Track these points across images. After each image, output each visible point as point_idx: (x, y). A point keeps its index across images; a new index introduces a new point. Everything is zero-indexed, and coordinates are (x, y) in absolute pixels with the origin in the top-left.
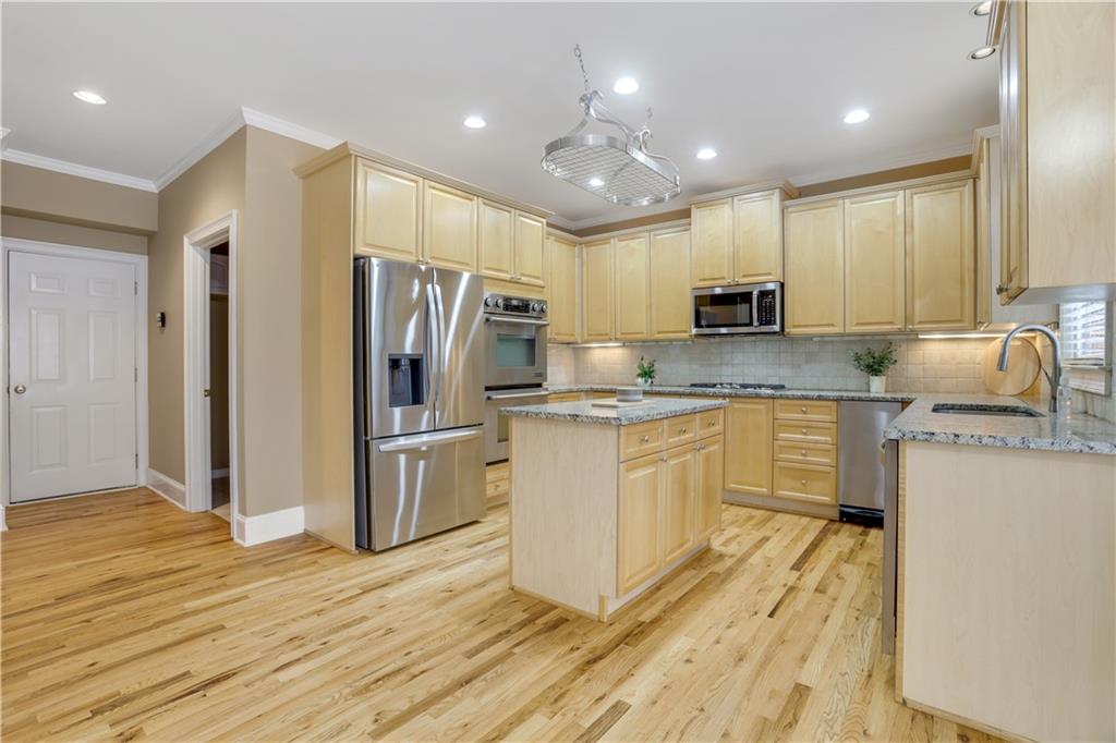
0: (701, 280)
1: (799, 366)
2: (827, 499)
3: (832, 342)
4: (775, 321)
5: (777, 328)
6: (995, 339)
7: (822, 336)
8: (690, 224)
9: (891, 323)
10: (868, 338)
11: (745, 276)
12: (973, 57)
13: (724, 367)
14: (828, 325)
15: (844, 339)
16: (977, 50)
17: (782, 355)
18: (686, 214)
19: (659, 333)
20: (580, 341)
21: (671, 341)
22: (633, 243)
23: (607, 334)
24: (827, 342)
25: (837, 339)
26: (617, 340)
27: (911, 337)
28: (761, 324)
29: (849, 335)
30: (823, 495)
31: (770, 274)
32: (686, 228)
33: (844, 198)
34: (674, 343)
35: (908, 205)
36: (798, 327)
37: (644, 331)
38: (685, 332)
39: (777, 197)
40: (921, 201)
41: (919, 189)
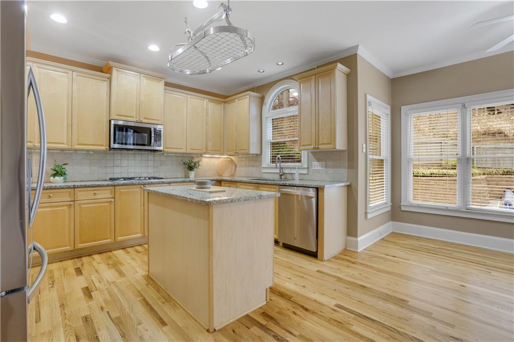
0: (118, 115)
1: (157, 167)
3: (171, 156)
4: (160, 144)
5: (161, 148)
6: (221, 157)
8: (109, 78)
9: (202, 150)
11: (145, 118)
12: (259, 71)
14: (180, 149)
17: (149, 162)
24: (169, 156)
25: (174, 155)
29: (188, 154)
31: (158, 120)
32: (106, 79)
33: (187, 94)
34: (78, 152)
35: (207, 105)
36: (168, 148)
37: (65, 142)
38: (102, 145)
39: (162, 83)
40: (211, 106)
41: (211, 100)
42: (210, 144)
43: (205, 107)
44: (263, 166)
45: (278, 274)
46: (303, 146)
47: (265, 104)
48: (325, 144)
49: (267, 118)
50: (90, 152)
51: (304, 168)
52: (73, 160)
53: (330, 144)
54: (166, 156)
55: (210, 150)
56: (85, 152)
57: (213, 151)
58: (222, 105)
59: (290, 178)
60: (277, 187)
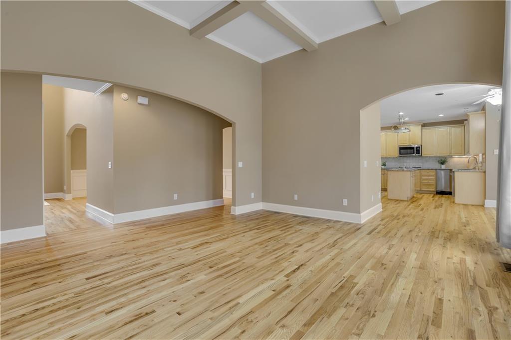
0: (401, 144)
2: (433, 190)
4: (420, 153)
5: (420, 155)
7: (430, 156)
9: (446, 154)
11: (412, 143)
14: (432, 154)
15: (436, 157)
21: (393, 157)
27: (451, 157)
28: (416, 154)
30: (433, 189)
31: (419, 143)
36: (425, 154)
37: (384, 155)
38: (396, 155)
39: (420, 126)
41: (453, 127)
42: (453, 150)
43: (449, 131)
55: (453, 154)
58: (463, 128)
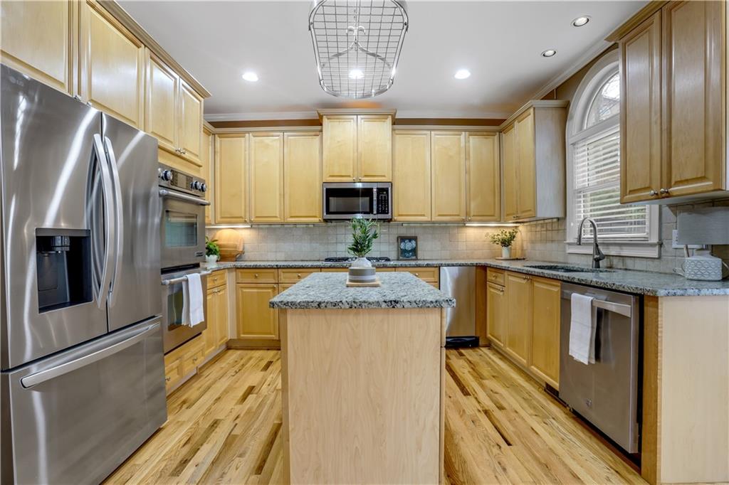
0: (331, 177)
3: (415, 227)
4: (388, 210)
5: (389, 216)
7: (409, 223)
8: (321, 131)
9: (458, 215)
10: (437, 225)
11: (366, 176)
12: (544, 55)
13: (339, 244)
14: (421, 215)
16: (547, 51)
18: (317, 122)
19: (292, 217)
20: (213, 223)
21: (295, 224)
22: (267, 140)
23: (241, 217)
24: (411, 227)
25: (418, 225)
26: (245, 222)
27: (462, 225)
28: (378, 213)
31: (384, 176)
32: (318, 133)
33: (431, 130)
34: (298, 226)
35: (467, 141)
36: (402, 215)
37: (278, 215)
38: (315, 217)
39: (389, 121)
40: (474, 140)
41: (473, 133)
42: (473, 205)
43: (463, 144)
44: (568, 241)
45: (504, 469)
46: (631, 192)
47: (572, 118)
48: (687, 181)
49: (573, 144)
50: (310, 226)
51: (652, 245)
52: (293, 235)
53: (703, 178)
54: (406, 227)
55: (474, 216)
56: (305, 226)
57: (476, 216)
58: (496, 137)
59: (620, 266)
60: (559, 284)
